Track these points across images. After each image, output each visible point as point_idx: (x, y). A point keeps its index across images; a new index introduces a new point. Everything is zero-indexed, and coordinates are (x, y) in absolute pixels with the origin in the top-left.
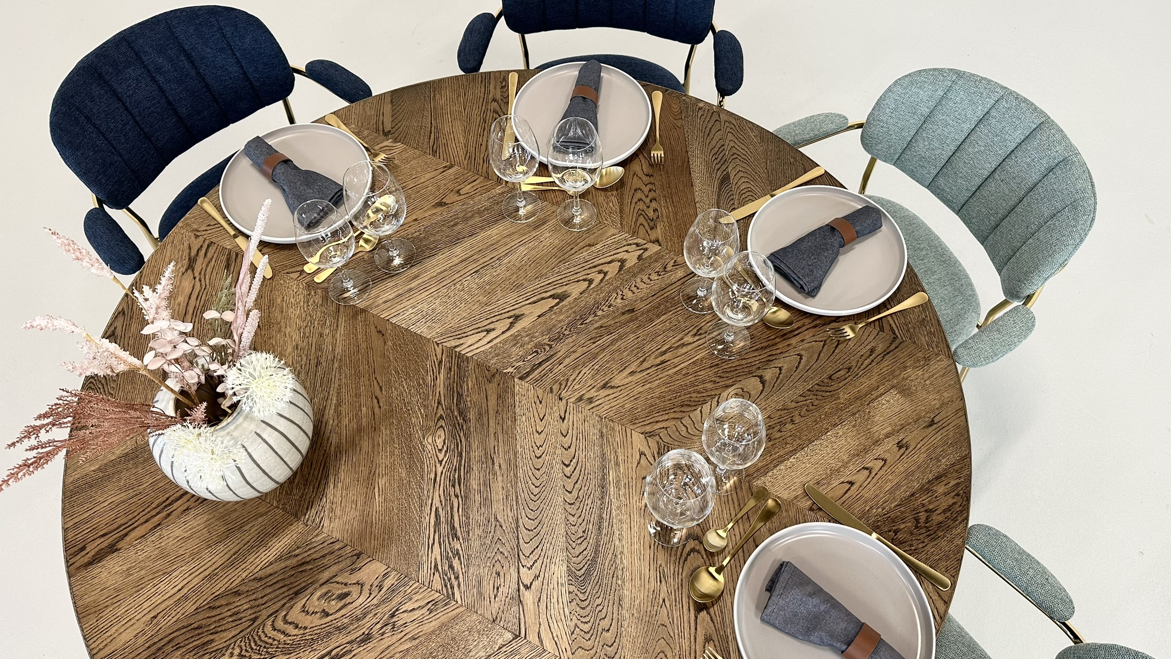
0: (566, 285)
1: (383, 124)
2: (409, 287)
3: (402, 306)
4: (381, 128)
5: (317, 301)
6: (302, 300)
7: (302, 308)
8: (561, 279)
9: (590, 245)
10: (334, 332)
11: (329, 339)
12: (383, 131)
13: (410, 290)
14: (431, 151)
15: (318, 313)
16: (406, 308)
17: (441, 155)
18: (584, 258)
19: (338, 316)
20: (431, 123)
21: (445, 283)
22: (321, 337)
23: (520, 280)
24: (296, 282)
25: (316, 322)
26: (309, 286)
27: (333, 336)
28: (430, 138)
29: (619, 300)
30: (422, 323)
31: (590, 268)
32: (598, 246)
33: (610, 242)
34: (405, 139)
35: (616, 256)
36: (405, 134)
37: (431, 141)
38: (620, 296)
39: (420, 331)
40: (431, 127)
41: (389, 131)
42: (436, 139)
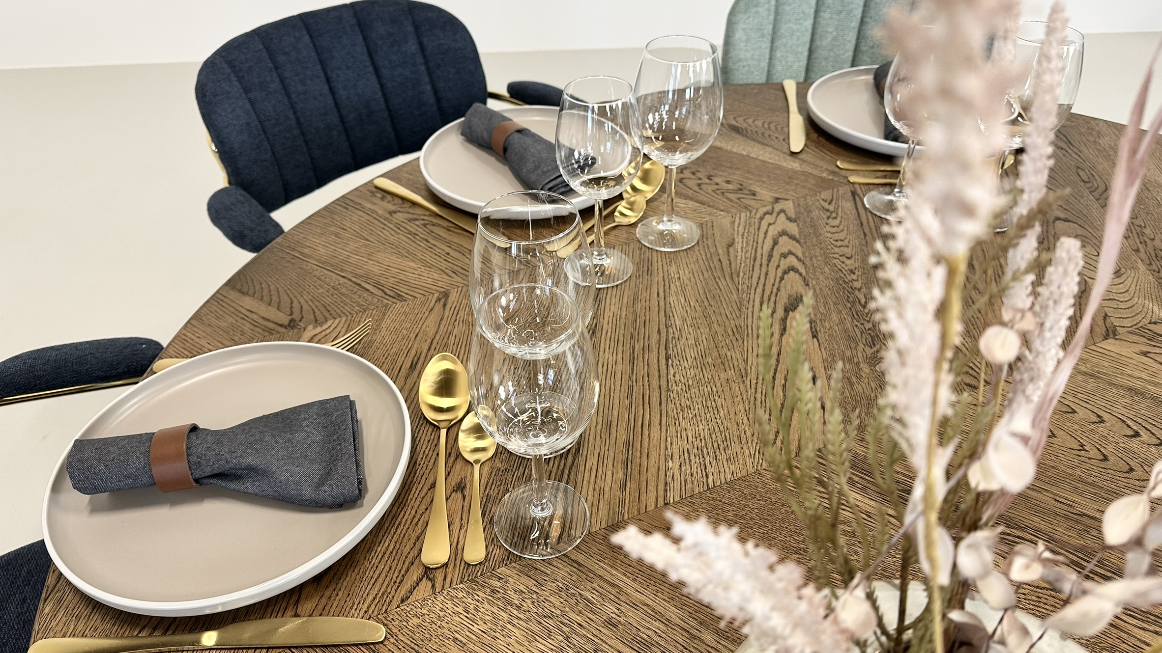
0: (778, 289)
1: (268, 320)
2: (620, 443)
3: (653, 471)
4: (271, 325)
5: (522, 588)
6: (495, 610)
7: (515, 621)
8: (764, 290)
9: (731, 245)
10: (622, 598)
11: (633, 616)
12: (281, 325)
13: (628, 445)
14: (390, 298)
15: (552, 599)
16: (662, 468)
17: (412, 293)
18: (746, 258)
19: (591, 571)
20: (343, 277)
21: (655, 400)
22: (615, 626)
23: (727, 324)
24: (440, 598)
25: (573, 616)
26: (473, 581)
27: (634, 606)
28: (367, 290)
29: (848, 262)
30: (714, 463)
31: (769, 261)
32: (738, 240)
33: (741, 229)
34: (332, 312)
35: (770, 234)
36: (322, 309)
37: (373, 291)
38: (843, 259)
39: (729, 476)
40: (350, 280)
41: (292, 320)
42: (378, 285)
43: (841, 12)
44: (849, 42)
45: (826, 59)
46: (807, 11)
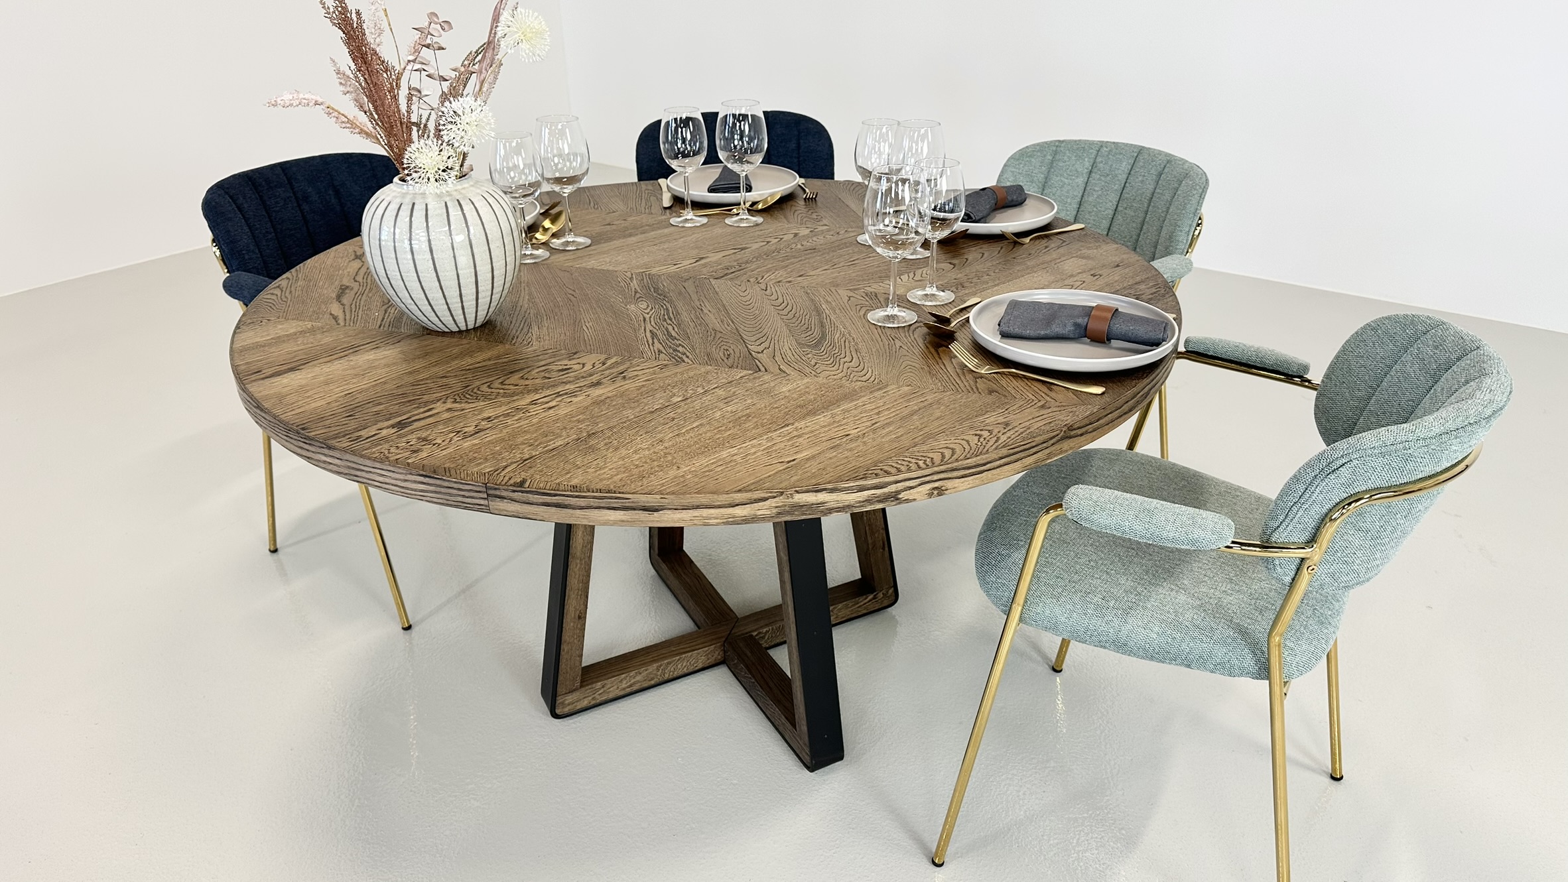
0: (745, 245)
8: (737, 243)
23: (698, 246)
29: (799, 246)
30: (607, 265)
39: (607, 268)
43: (1108, 175)
44: (1110, 201)
45: (1090, 212)
46: (1080, 170)
